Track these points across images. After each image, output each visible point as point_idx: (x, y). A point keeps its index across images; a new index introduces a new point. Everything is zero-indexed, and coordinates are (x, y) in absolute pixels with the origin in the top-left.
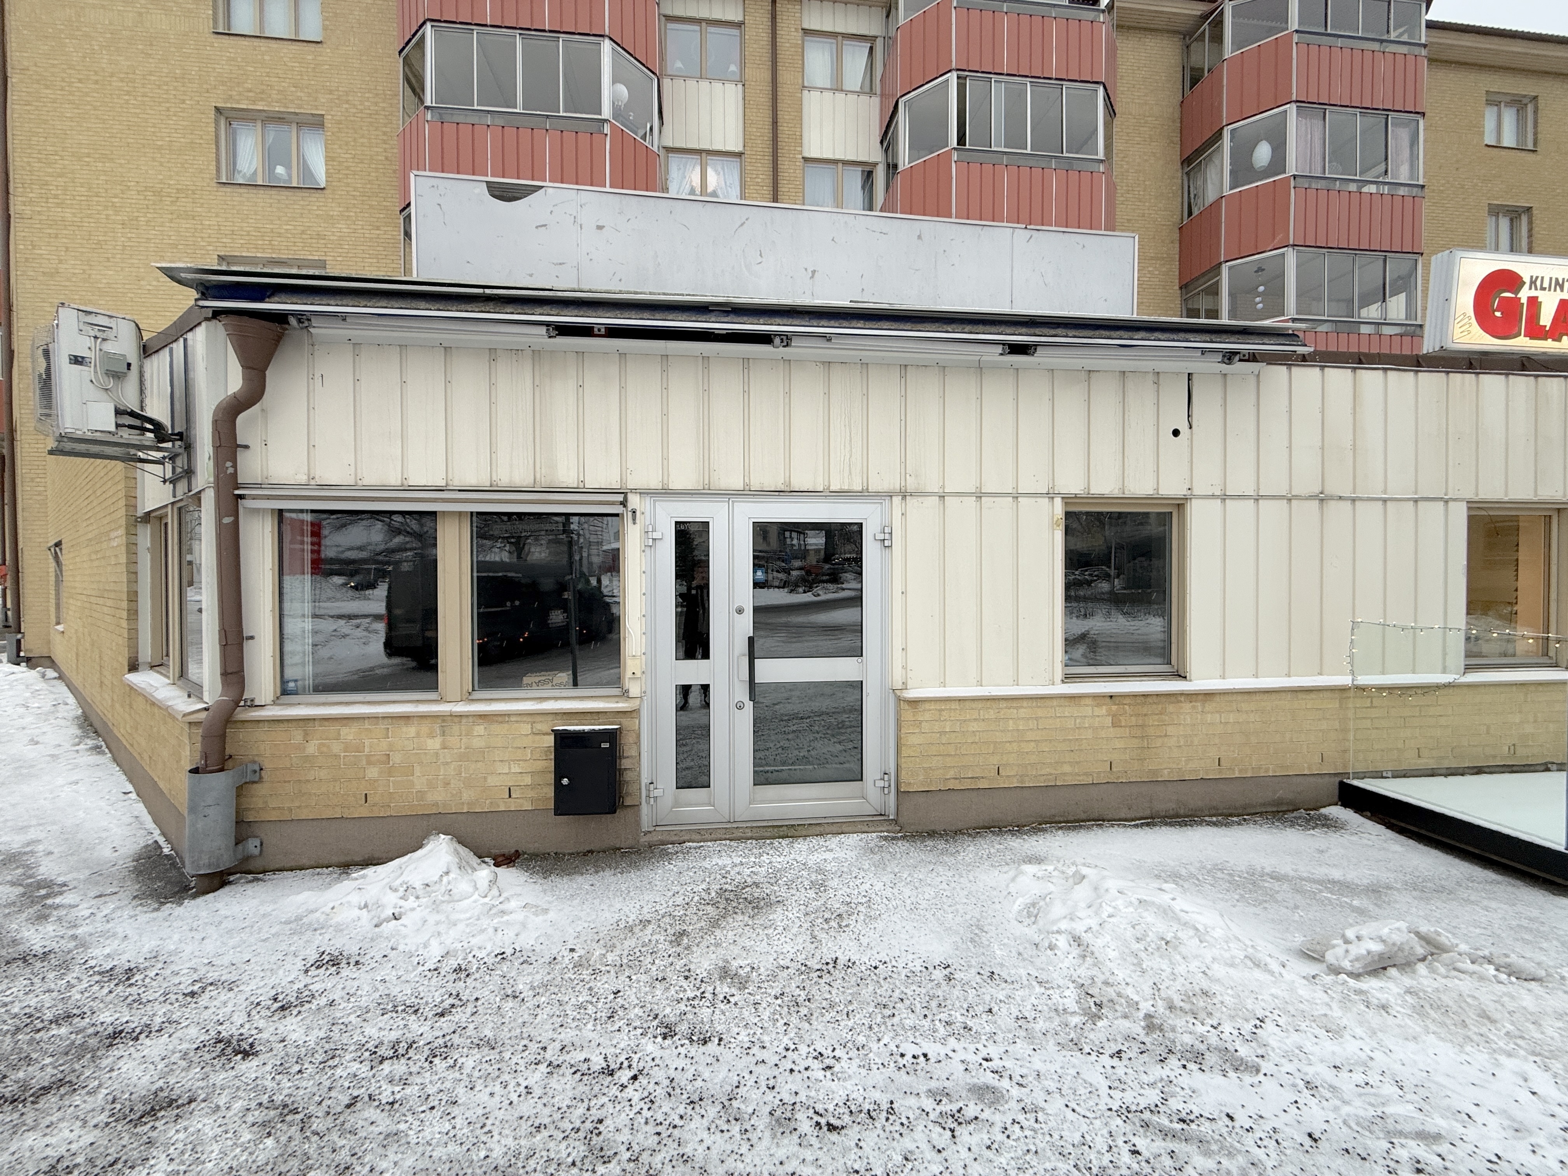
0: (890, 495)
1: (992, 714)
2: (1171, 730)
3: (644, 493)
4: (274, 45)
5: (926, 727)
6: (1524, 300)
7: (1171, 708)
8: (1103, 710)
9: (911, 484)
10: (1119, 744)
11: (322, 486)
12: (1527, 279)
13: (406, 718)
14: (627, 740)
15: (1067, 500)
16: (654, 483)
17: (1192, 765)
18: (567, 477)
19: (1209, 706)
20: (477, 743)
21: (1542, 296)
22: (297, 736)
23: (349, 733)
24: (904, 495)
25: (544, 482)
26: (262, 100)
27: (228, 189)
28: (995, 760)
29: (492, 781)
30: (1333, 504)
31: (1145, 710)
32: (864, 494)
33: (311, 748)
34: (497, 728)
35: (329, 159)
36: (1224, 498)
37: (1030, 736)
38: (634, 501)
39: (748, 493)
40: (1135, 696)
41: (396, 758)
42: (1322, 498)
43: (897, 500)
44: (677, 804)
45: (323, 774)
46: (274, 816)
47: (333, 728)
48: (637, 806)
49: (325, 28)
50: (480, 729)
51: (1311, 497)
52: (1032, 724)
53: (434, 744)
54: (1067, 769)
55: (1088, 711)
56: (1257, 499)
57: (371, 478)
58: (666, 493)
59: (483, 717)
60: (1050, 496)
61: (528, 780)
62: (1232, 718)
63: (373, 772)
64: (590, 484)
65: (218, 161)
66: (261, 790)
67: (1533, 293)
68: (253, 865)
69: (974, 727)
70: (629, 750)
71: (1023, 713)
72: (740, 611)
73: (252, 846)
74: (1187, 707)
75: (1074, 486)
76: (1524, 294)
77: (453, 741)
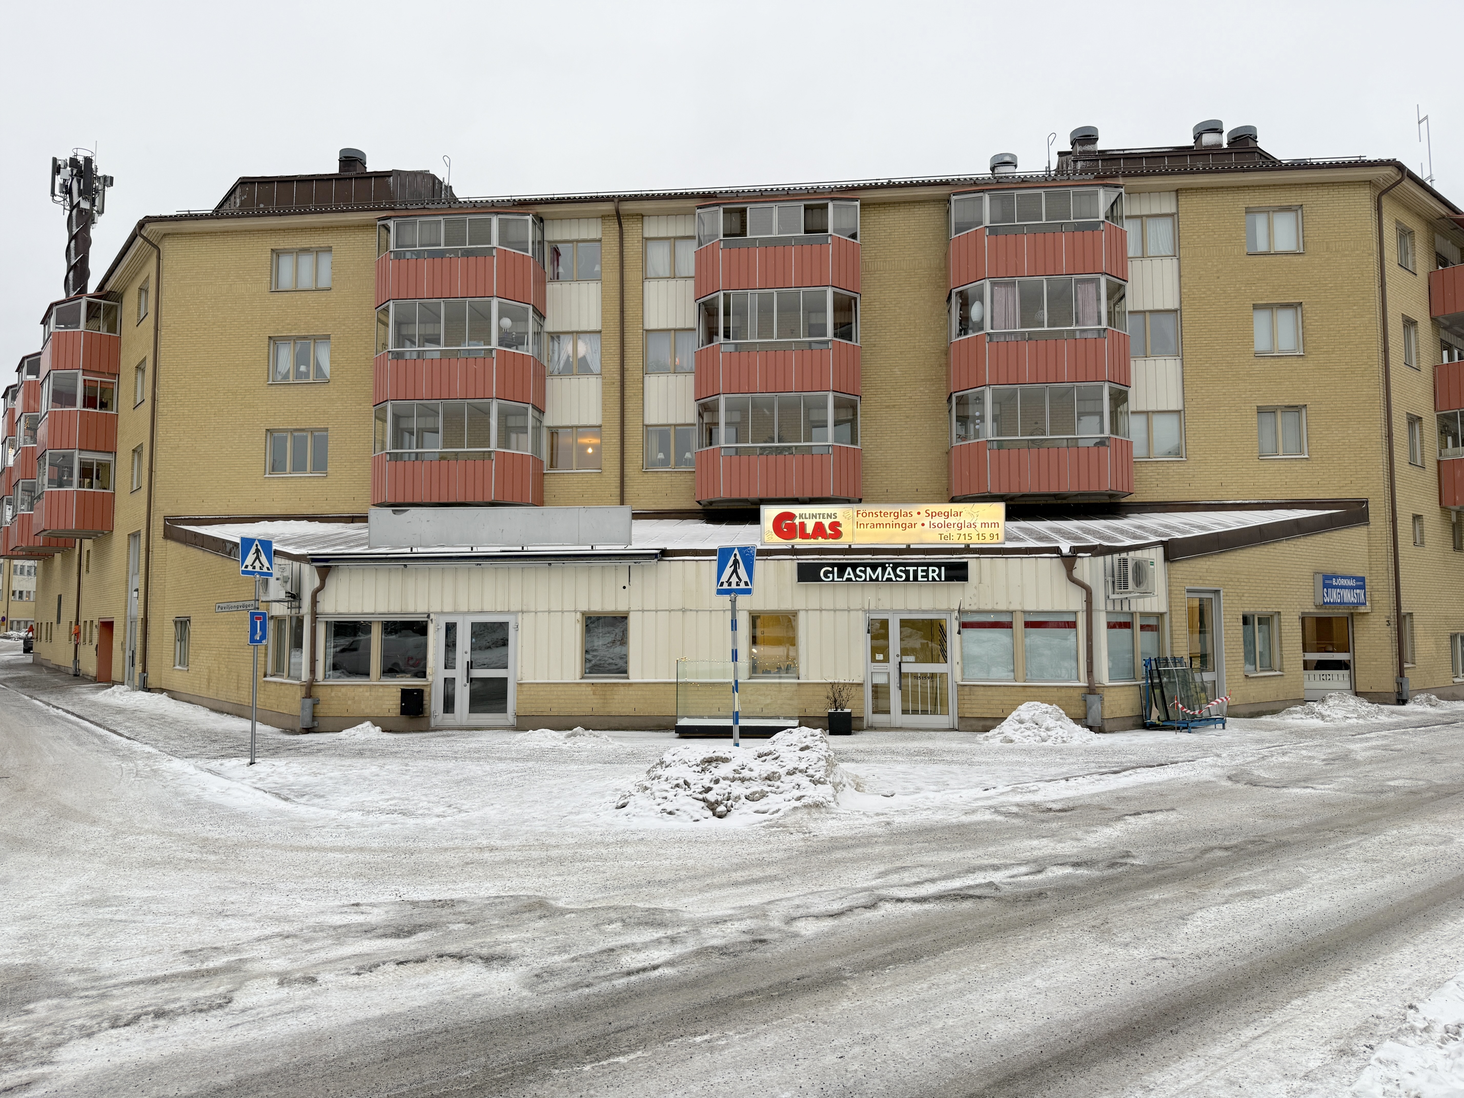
0: (518, 612)
1: (548, 689)
2: (616, 697)
3: (435, 613)
4: (303, 294)
5: (525, 693)
6: (797, 524)
7: (615, 688)
8: (590, 689)
9: (525, 609)
10: (595, 701)
11: (339, 614)
12: (797, 515)
13: (360, 685)
14: (426, 694)
15: (583, 614)
16: (439, 610)
17: (624, 710)
18: (411, 609)
19: (630, 688)
20: (380, 694)
21: (806, 521)
22: (329, 690)
23: (343, 690)
24: (523, 612)
25: (404, 611)
26: (295, 329)
27: (273, 387)
28: (549, 705)
29: (384, 706)
30: (688, 613)
31: (606, 689)
32: (509, 612)
33: (333, 694)
34: (386, 690)
35: (332, 362)
36: (643, 611)
37: (562, 697)
38: (432, 616)
39: (469, 613)
40: (602, 684)
41: (356, 698)
42: (684, 611)
43: (520, 614)
44: (443, 719)
45: (336, 702)
46: (321, 715)
47: (339, 688)
48: (429, 717)
49: (333, 280)
50: (381, 690)
51: (679, 610)
52: (563, 693)
53: (367, 694)
54: (576, 709)
55: (584, 689)
56: (657, 611)
57: (353, 611)
58: (442, 613)
59: (382, 685)
60: (575, 611)
61: (395, 707)
62: (640, 693)
63: (350, 702)
64: (419, 611)
65: (268, 370)
66: (319, 706)
67: (801, 520)
68: (315, 730)
69: (542, 693)
70: (426, 697)
71: (560, 689)
72: (466, 653)
73: (316, 724)
74: (622, 688)
75: (585, 608)
76: (797, 521)
77: (373, 693)
